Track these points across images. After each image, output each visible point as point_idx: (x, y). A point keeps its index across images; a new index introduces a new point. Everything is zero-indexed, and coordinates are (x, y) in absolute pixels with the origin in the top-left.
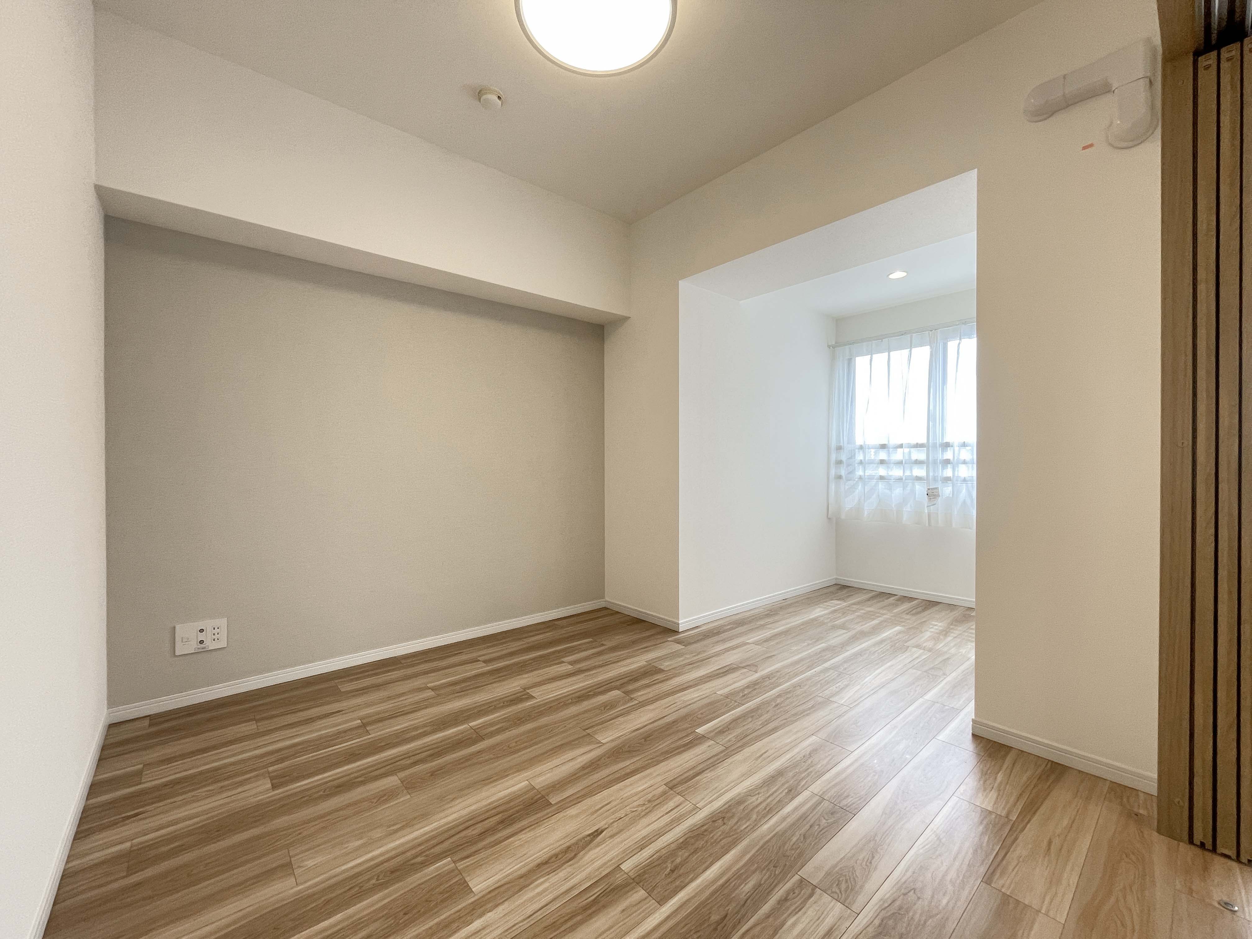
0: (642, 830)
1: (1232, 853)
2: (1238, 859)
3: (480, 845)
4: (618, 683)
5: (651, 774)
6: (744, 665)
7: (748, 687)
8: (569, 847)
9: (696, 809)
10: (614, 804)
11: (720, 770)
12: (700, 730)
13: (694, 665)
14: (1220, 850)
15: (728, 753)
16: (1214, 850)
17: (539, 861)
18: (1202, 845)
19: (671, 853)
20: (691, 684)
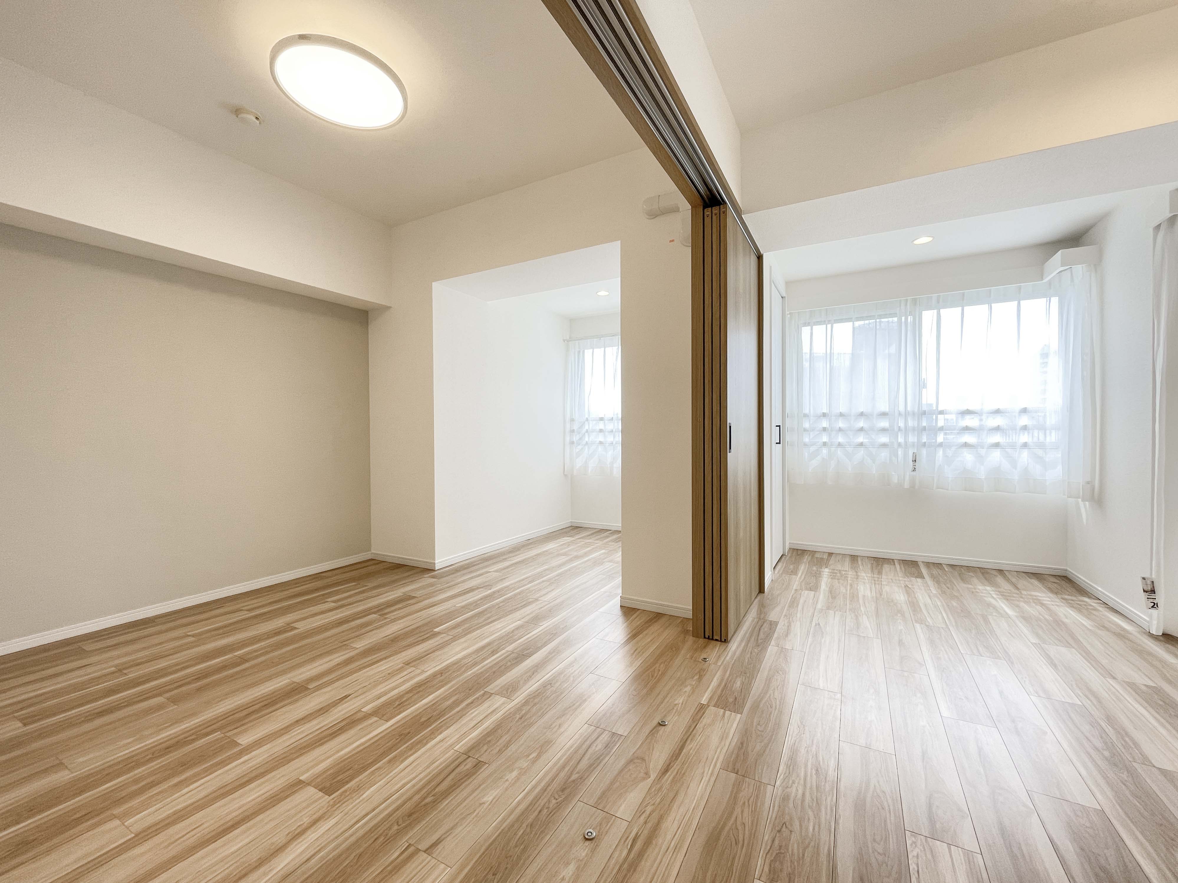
0: (381, 689)
1: (718, 638)
2: (721, 641)
3: (246, 721)
4: (376, 610)
5: (394, 659)
6: (482, 586)
7: (481, 599)
8: (322, 708)
9: (423, 672)
10: (360, 680)
11: (446, 650)
12: (436, 630)
13: (442, 591)
14: (715, 638)
15: (455, 639)
16: (712, 639)
17: (297, 719)
18: (709, 638)
19: (400, 697)
20: (437, 603)
